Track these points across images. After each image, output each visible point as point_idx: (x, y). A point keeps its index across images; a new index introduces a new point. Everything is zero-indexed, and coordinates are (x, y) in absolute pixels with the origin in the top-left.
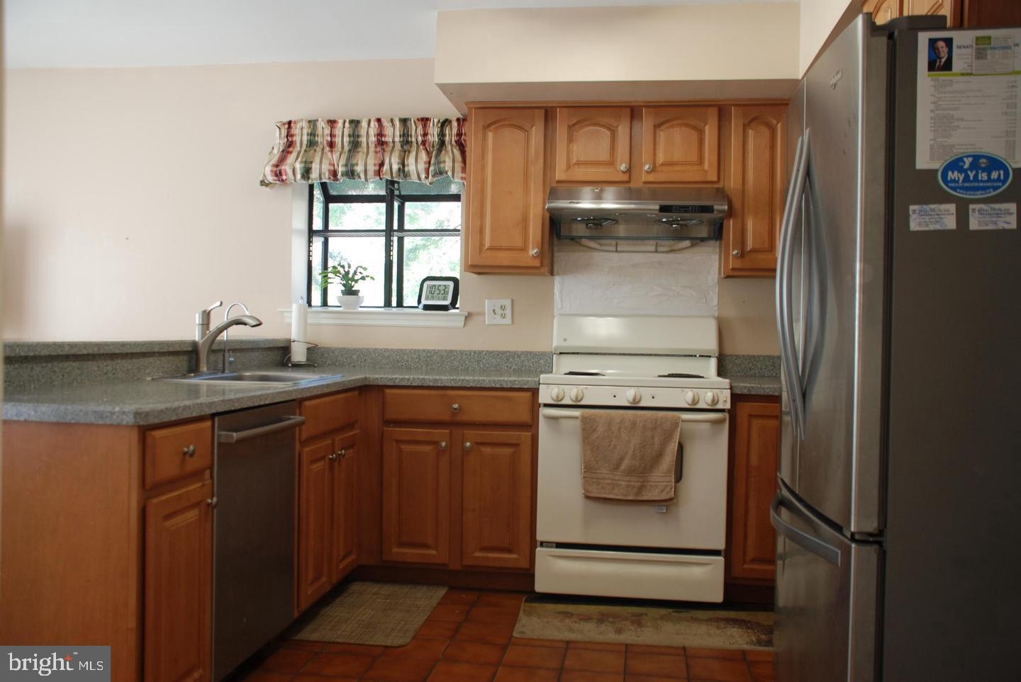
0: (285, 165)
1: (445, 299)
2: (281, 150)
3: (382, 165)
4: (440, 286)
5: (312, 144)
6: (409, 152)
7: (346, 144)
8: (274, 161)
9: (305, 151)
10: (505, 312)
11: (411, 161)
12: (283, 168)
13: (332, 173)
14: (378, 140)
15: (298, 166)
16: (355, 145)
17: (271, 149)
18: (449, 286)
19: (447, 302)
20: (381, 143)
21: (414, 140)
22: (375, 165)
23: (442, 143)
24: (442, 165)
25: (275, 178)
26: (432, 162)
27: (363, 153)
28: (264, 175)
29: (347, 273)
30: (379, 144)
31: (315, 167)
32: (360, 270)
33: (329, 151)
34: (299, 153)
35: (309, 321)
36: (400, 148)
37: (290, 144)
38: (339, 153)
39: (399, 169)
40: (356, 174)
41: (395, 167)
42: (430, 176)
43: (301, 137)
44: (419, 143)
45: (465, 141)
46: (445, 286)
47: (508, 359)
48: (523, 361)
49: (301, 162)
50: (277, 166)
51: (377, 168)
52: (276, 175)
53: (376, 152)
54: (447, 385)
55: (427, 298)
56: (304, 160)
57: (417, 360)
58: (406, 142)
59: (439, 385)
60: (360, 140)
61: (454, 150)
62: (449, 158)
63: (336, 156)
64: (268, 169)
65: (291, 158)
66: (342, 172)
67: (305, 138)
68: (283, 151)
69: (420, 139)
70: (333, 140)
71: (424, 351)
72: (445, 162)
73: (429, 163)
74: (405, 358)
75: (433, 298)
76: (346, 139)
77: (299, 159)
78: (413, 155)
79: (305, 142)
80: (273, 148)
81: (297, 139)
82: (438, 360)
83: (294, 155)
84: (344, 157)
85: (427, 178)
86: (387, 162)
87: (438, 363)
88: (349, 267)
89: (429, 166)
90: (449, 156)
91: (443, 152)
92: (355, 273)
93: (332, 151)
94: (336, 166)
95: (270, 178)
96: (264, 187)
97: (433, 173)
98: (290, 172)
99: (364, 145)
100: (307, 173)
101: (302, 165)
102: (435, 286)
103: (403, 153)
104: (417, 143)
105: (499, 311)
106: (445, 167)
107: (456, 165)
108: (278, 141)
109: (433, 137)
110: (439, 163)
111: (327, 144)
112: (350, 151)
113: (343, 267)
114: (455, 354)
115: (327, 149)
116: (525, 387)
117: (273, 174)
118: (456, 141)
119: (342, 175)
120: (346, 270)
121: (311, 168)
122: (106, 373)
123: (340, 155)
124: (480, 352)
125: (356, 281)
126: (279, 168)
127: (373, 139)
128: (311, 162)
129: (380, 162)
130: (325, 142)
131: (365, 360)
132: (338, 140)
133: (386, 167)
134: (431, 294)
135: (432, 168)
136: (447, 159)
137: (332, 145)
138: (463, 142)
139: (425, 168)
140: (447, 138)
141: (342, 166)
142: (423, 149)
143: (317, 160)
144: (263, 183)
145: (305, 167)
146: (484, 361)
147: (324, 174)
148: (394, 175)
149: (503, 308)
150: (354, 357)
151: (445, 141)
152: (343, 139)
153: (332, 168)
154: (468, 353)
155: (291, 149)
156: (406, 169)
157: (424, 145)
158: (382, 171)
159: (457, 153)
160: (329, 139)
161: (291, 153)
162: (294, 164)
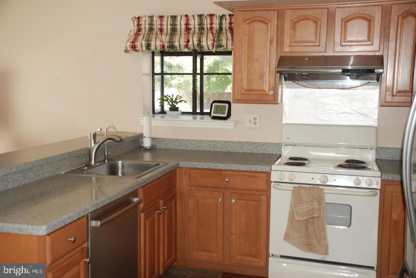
0: (137, 42)
1: (224, 113)
2: (135, 33)
3: (188, 41)
4: (221, 106)
5: (151, 30)
6: (203, 34)
7: (169, 30)
8: (131, 40)
9: (148, 34)
10: (256, 121)
11: (204, 40)
12: (136, 44)
13: (162, 46)
14: (186, 27)
15: (144, 43)
16: (174, 30)
17: (129, 32)
18: (226, 106)
19: (225, 115)
20: (188, 29)
21: (205, 26)
22: (184, 42)
23: (221, 28)
24: (221, 42)
25: (132, 49)
26: (216, 40)
27: (178, 35)
28: (126, 47)
29: (172, 99)
30: (186, 29)
31: (153, 43)
32: (178, 97)
33: (160, 34)
34: (144, 34)
35: (153, 124)
36: (198, 32)
37: (139, 30)
38: (165, 35)
39: (198, 44)
40: (175, 47)
41: (196, 43)
42: (215, 48)
43: (145, 26)
44: (209, 29)
45: (233, 27)
46: (223, 106)
47: (257, 147)
48: (265, 148)
49: (145, 41)
50: (133, 42)
51: (186, 43)
52: (132, 48)
53: (185, 34)
54: (221, 168)
55: (214, 113)
56: (147, 39)
57: (209, 146)
58: (201, 29)
59: (218, 168)
60: (176, 27)
61: (228, 33)
62: (225, 38)
63: (164, 37)
64: (129, 44)
65: (140, 38)
66: (167, 46)
67: (147, 26)
68: (136, 34)
69: (209, 26)
70: (162, 27)
71: (212, 141)
72: (222, 40)
73: (214, 40)
74: (203, 145)
75: (217, 113)
76: (169, 27)
77: (144, 39)
78: (205, 36)
79: (147, 29)
80: (131, 32)
81: (143, 27)
82: (220, 146)
83: (142, 36)
84: (168, 37)
85: (213, 48)
86: (191, 40)
87: (220, 148)
88: (173, 96)
89: (214, 42)
90: (224, 36)
91: (222, 34)
92: (176, 99)
93: (161, 34)
94: (164, 42)
95: (129, 49)
96: (126, 53)
97: (216, 46)
98: (139, 46)
99: (179, 30)
100: (148, 46)
101: (146, 42)
102: (218, 106)
103: (199, 35)
104: (207, 29)
105: (253, 121)
106: (222, 43)
107: (228, 42)
108: (133, 28)
109: (216, 26)
110: (219, 41)
111: (159, 30)
112: (171, 34)
113: (170, 96)
114: (229, 143)
115: (159, 33)
116: (264, 171)
117: (131, 47)
118: (228, 27)
119: (167, 47)
120: (171, 97)
121: (151, 44)
122: (39, 175)
123: (166, 36)
124: (242, 143)
125: (177, 103)
126: (134, 44)
127: (183, 27)
128: (151, 41)
129: (188, 40)
130: (158, 28)
131: (182, 145)
132: (165, 27)
133: (191, 43)
134: (217, 110)
135: (215, 43)
136: (223, 39)
137: (161, 30)
138: (232, 28)
139: (212, 44)
140: (224, 26)
141: (167, 42)
142: (211, 32)
143: (154, 40)
144: (126, 51)
145: (147, 44)
146: (245, 148)
147: (158, 47)
148: (195, 47)
149: (255, 119)
150: (176, 144)
151: (222, 28)
152: (167, 27)
153: (162, 43)
154: (236, 143)
155: (140, 33)
156: (202, 44)
157: (211, 30)
158: (189, 45)
159: (229, 35)
160: (160, 27)
161: (140, 35)
162: (141, 42)
